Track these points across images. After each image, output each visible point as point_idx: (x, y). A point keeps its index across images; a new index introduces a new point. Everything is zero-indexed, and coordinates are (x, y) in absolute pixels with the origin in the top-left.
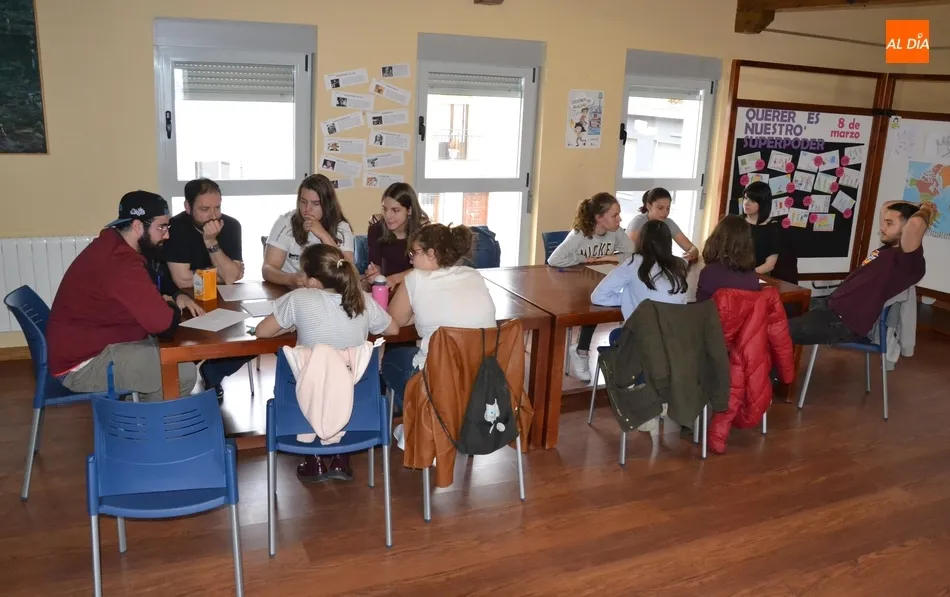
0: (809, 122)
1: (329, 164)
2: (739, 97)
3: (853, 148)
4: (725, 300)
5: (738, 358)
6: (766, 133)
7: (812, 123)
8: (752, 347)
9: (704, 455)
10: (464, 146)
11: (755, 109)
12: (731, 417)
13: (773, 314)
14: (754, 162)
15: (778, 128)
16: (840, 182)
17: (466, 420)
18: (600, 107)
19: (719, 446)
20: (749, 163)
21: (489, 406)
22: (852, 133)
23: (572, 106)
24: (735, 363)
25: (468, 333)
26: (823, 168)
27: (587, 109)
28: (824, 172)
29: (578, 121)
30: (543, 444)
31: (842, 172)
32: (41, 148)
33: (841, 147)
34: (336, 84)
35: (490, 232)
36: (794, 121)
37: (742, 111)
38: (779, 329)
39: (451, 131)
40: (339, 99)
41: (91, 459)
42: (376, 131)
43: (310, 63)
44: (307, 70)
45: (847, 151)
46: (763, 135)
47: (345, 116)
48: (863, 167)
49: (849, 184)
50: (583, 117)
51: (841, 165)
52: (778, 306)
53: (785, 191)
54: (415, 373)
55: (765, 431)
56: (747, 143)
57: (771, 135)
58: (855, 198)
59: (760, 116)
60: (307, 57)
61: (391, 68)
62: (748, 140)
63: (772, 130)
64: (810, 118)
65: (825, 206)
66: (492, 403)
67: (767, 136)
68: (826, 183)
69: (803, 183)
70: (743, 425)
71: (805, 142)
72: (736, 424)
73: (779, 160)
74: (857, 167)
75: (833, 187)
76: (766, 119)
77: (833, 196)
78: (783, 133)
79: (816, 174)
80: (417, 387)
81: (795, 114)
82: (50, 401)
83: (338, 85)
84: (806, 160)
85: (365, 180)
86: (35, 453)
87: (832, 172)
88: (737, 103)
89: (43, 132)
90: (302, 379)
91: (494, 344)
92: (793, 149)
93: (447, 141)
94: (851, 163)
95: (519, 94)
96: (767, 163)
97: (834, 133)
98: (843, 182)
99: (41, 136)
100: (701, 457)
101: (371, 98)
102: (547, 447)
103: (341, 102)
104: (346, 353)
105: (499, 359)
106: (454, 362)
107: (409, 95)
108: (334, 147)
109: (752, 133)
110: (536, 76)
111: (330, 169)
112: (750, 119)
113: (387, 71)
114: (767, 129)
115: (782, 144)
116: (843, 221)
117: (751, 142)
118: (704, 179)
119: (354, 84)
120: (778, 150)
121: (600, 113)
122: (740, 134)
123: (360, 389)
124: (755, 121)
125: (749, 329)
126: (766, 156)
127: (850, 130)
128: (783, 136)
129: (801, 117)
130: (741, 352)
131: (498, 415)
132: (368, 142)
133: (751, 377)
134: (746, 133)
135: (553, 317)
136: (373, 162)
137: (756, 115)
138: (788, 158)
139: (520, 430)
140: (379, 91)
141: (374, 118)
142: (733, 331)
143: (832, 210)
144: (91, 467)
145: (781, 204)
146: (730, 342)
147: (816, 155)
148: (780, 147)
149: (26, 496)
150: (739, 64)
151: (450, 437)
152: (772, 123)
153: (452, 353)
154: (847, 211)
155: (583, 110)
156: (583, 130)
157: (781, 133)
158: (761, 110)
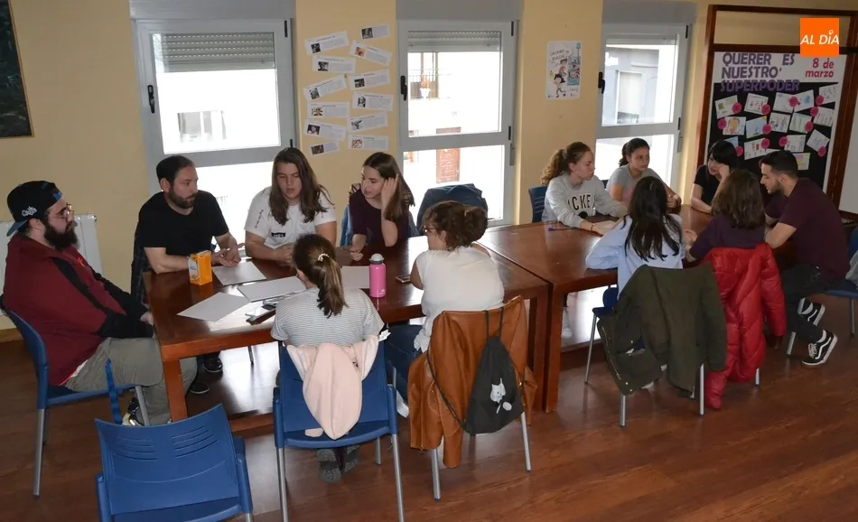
0: (784, 64)
1: (314, 129)
2: (715, 42)
3: (827, 87)
4: (720, 260)
5: (733, 315)
6: (742, 76)
7: (787, 64)
8: (746, 306)
9: (702, 413)
10: (435, 86)
11: (732, 53)
12: (727, 373)
13: (766, 270)
14: (731, 106)
15: (754, 71)
16: (815, 121)
17: (472, 402)
18: (578, 58)
19: (716, 402)
20: (726, 106)
21: (495, 387)
22: (826, 72)
23: (551, 58)
24: (729, 320)
25: (471, 316)
26: (797, 108)
27: (566, 60)
28: (799, 112)
29: (557, 73)
30: (544, 408)
31: (816, 111)
32: (24, 130)
33: (815, 87)
34: (316, 48)
35: (476, 189)
36: (769, 63)
37: (719, 56)
38: (772, 284)
39: (422, 71)
40: (320, 63)
41: (100, 479)
42: (359, 93)
43: (289, 28)
44: (286, 36)
45: (822, 90)
46: (739, 79)
47: (327, 81)
48: (837, 106)
49: (823, 123)
50: (562, 68)
51: (815, 105)
52: (771, 262)
53: (762, 133)
54: (418, 356)
55: (757, 382)
56: (723, 87)
57: (747, 79)
58: (829, 136)
59: (736, 60)
60: (286, 22)
61: (370, 30)
62: (725, 84)
63: (748, 73)
64: (785, 59)
65: (801, 144)
66: (498, 384)
67: (743, 79)
68: (801, 123)
69: (779, 123)
70: (738, 379)
71: (781, 83)
72: (732, 378)
73: (755, 102)
74: (831, 106)
75: (808, 126)
76: (743, 63)
77: (808, 136)
78: (760, 75)
79: (791, 114)
80: (420, 370)
81: (770, 57)
82: (54, 400)
83: (318, 50)
84: (782, 101)
85: (350, 144)
86: (44, 443)
87: (806, 112)
88: (714, 48)
89: (26, 114)
90: (310, 379)
91: (498, 325)
92: (769, 91)
93: (419, 80)
94: (825, 102)
95: (498, 48)
96: (743, 108)
97: (809, 73)
98: (817, 121)
99: (24, 119)
100: (699, 414)
101: (353, 60)
102: (547, 411)
103: (322, 66)
104: (352, 349)
105: (503, 339)
106: (458, 346)
107: (389, 55)
108: (318, 112)
109: (729, 77)
110: (515, 29)
111: (315, 134)
112: (727, 63)
113: (367, 33)
114: (743, 72)
115: (758, 87)
116: (817, 159)
117: (728, 86)
118: (681, 123)
119: (335, 47)
120: (754, 92)
121: (579, 63)
122: (717, 78)
123: (367, 384)
124: (731, 65)
125: (743, 287)
126: (742, 100)
127: (826, 70)
128: (759, 79)
129: (777, 59)
130: (736, 309)
131: (504, 394)
132: (351, 105)
133: (746, 335)
134: (723, 77)
135: (550, 285)
136: (357, 125)
137: (732, 58)
138: (764, 100)
139: (524, 405)
140: (360, 53)
141: (356, 81)
142: (728, 290)
143: (807, 149)
144: (101, 487)
145: (758, 146)
146: (725, 299)
147: (790, 96)
148: (756, 90)
149: (38, 494)
150: (715, 9)
151: (456, 418)
152: (748, 66)
153: (456, 337)
154: (822, 149)
155: (561, 61)
156: (563, 81)
157: (757, 76)
158: (737, 54)
